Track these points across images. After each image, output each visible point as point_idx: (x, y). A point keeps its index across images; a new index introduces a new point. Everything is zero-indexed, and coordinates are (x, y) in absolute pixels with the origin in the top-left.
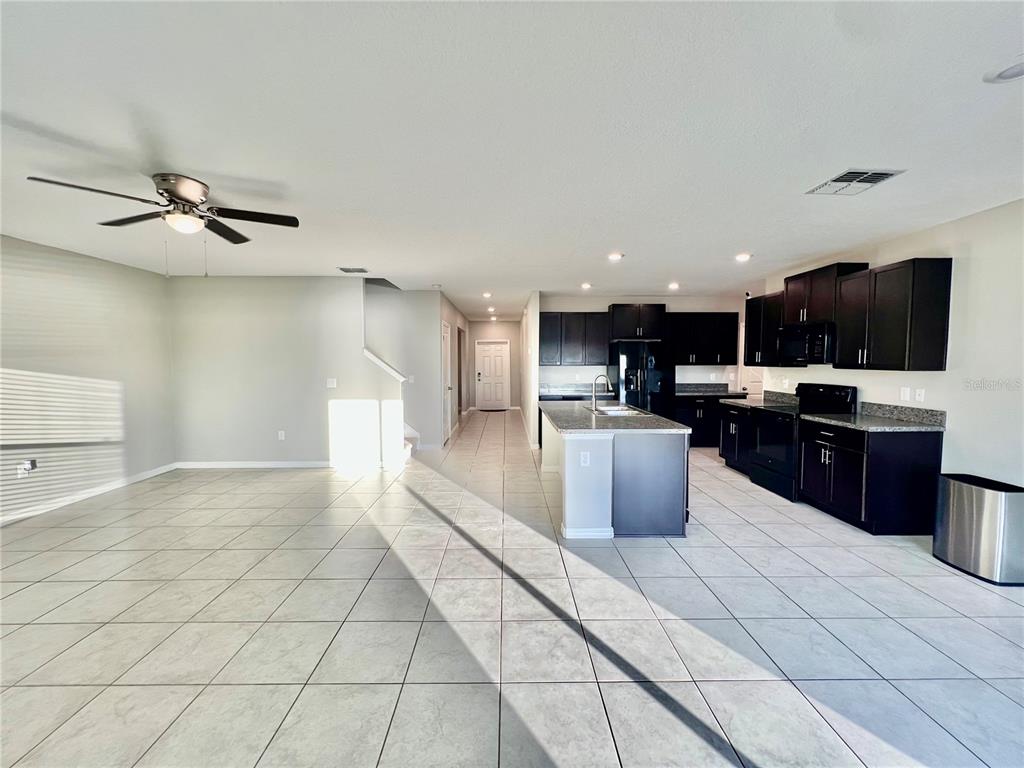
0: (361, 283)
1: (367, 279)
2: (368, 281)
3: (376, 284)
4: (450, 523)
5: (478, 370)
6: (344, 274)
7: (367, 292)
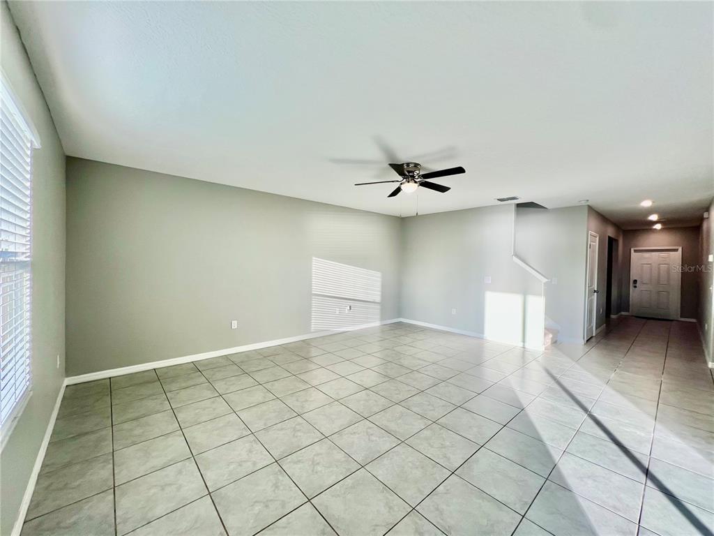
0: (513, 207)
1: (518, 204)
2: (519, 205)
3: (526, 207)
4: (585, 410)
5: (633, 277)
6: (500, 203)
7: (518, 213)
